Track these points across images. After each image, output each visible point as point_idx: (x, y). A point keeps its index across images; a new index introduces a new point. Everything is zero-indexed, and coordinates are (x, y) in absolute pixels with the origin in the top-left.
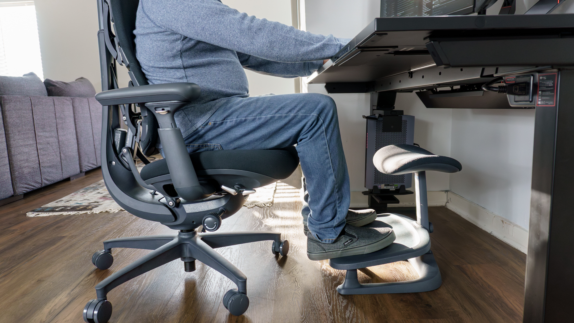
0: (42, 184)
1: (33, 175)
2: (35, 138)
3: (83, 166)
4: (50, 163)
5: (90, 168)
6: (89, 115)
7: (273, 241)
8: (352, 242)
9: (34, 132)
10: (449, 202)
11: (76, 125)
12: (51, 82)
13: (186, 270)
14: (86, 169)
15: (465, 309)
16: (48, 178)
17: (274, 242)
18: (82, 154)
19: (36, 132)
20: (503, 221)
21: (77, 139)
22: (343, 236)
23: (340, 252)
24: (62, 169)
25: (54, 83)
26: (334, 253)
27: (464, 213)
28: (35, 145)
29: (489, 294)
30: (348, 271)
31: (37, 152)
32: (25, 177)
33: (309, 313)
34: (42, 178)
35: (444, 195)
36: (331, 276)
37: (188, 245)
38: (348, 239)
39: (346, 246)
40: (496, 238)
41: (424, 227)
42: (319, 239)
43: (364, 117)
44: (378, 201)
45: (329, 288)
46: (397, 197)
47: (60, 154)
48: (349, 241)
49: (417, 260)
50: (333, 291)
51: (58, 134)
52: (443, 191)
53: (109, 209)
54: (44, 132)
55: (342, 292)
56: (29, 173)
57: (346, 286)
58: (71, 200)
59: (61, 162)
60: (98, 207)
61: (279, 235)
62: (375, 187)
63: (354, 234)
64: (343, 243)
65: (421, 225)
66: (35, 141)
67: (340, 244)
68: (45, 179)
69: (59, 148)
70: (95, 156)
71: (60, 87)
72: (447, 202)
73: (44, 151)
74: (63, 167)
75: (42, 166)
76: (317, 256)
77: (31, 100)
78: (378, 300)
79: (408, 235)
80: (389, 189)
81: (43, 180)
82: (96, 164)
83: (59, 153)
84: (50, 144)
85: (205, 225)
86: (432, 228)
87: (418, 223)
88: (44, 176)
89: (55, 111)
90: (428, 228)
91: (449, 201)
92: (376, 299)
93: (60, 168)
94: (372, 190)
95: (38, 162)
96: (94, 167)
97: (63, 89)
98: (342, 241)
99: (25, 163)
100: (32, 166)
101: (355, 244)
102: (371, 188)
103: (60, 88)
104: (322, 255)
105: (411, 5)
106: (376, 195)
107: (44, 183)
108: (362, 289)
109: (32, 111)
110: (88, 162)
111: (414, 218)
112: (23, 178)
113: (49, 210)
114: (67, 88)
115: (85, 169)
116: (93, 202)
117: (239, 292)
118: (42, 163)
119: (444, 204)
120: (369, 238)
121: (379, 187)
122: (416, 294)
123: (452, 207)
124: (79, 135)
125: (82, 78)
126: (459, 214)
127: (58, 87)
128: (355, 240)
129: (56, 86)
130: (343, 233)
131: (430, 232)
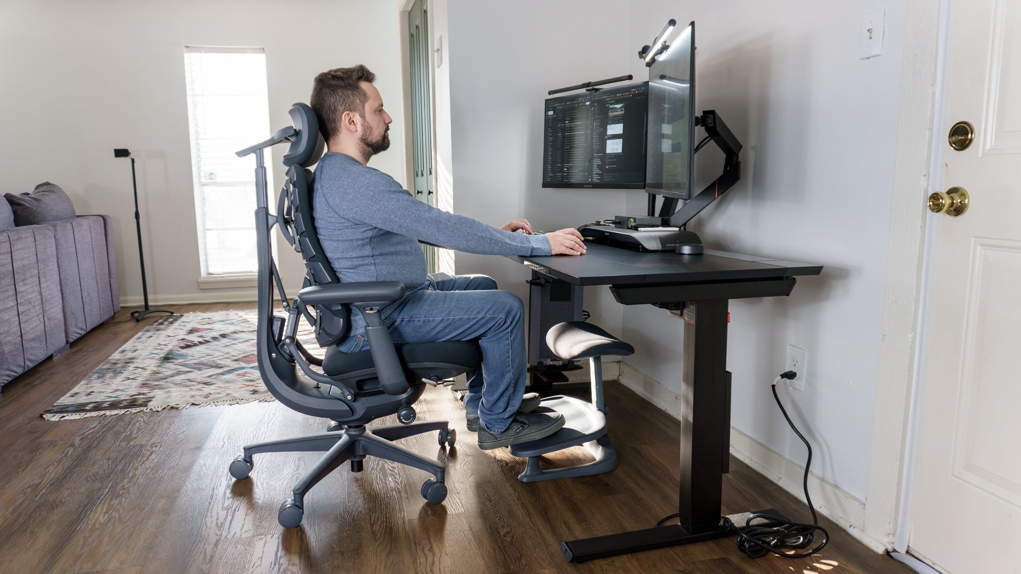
0: (24, 368)
1: (15, 355)
2: (15, 297)
3: (70, 333)
4: (33, 333)
5: (78, 336)
6: (74, 249)
7: (439, 430)
8: (523, 429)
9: (14, 288)
10: (621, 376)
11: (60, 268)
12: (14, 199)
13: (353, 470)
14: (73, 337)
15: (639, 485)
16: (32, 358)
17: (440, 432)
18: (69, 314)
19: (17, 287)
20: (676, 397)
21: (61, 290)
22: (514, 423)
23: (512, 439)
24: (46, 340)
25: (19, 200)
26: (506, 440)
27: (638, 388)
28: (16, 307)
29: (660, 471)
30: (530, 459)
31: (18, 319)
32: (6, 359)
33: (498, 500)
34: (24, 359)
35: (616, 366)
36: (508, 466)
37: (362, 442)
38: (519, 426)
39: (517, 433)
40: (670, 415)
41: (600, 410)
42: (488, 429)
43: (527, 281)
44: (545, 380)
45: (510, 477)
46: (565, 373)
47: (44, 317)
48: (520, 429)
49: (590, 444)
50: (515, 480)
51: (40, 286)
52: (614, 362)
53: (175, 403)
54: (25, 285)
55: (525, 480)
56: (10, 353)
57: (528, 473)
58: (93, 392)
59: (45, 330)
60: (151, 401)
61: (446, 424)
62: (540, 363)
63: (525, 421)
64: (514, 430)
65: (597, 407)
66: (16, 301)
67: (512, 432)
68: (27, 360)
69: (43, 309)
70: (83, 316)
71: (29, 206)
72: (620, 375)
73: (25, 315)
74: (48, 339)
75: (25, 340)
76: (489, 445)
77: (9, 237)
78: (560, 484)
79: (579, 415)
80: (555, 365)
81: (26, 361)
82: (85, 328)
83: (42, 316)
84: (32, 303)
85: (402, 418)
86: (607, 409)
87: (593, 406)
88: (27, 356)
89: (36, 251)
90: (603, 410)
91: (622, 374)
92: (558, 484)
93: (44, 340)
94: (537, 366)
95: (19, 333)
96: (83, 333)
97: (34, 209)
98: (514, 429)
99: (6, 337)
100: (13, 341)
101: (526, 431)
102: (535, 364)
103: (30, 208)
104: (495, 444)
105: (579, 161)
106: (541, 372)
107: (28, 366)
108: (544, 475)
109: (11, 254)
110: (76, 326)
111: (589, 400)
112: (4, 361)
113: (73, 409)
114: (40, 207)
115: (73, 339)
116: (137, 394)
117: (437, 482)
118: (24, 334)
119: (616, 378)
120: (539, 423)
121: (545, 362)
122: (595, 476)
123: (625, 381)
124: (63, 283)
125: (47, 184)
126: (633, 389)
127: (27, 208)
128: (526, 426)
129: (24, 205)
130: (515, 421)
131: (605, 414)
